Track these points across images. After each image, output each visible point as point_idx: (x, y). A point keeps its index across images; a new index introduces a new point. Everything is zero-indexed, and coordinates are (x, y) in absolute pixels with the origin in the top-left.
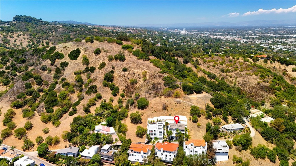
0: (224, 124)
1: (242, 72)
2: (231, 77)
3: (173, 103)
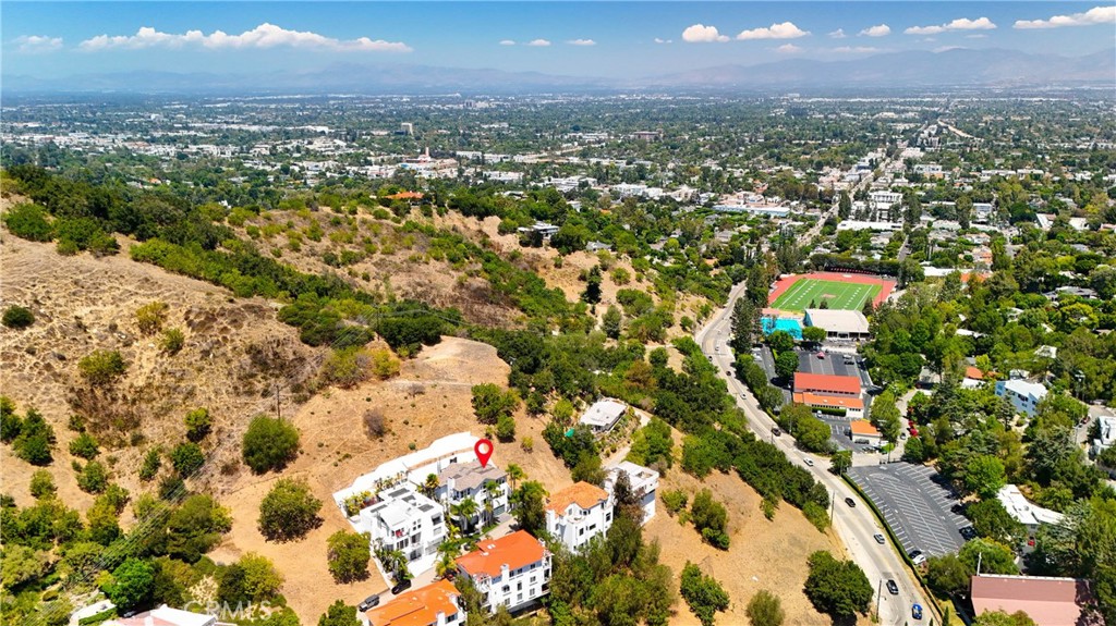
1: (392, 254)
2: (366, 278)
3: (395, 400)
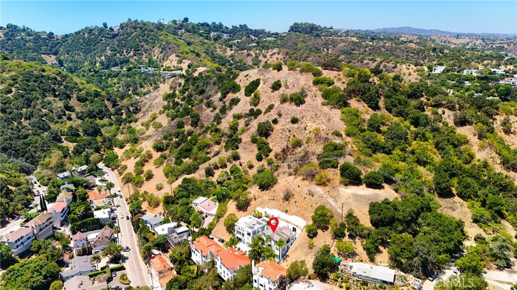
0: (362, 261)
3: (304, 192)
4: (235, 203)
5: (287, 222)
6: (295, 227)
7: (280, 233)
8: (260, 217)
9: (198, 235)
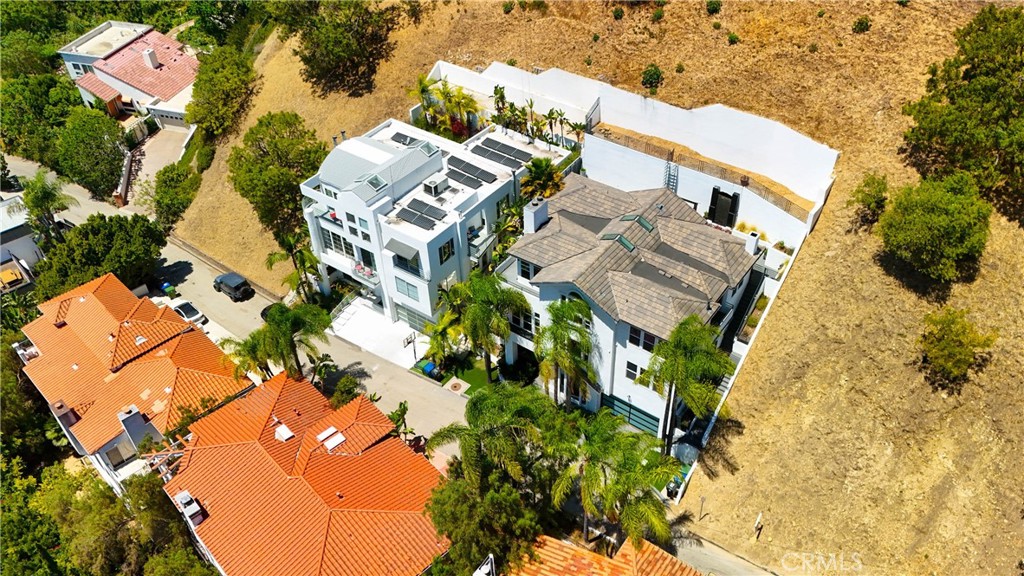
4: (294, 42)
5: (670, 156)
6: (728, 188)
7: (647, 256)
8: (461, 130)
9: (64, 273)
